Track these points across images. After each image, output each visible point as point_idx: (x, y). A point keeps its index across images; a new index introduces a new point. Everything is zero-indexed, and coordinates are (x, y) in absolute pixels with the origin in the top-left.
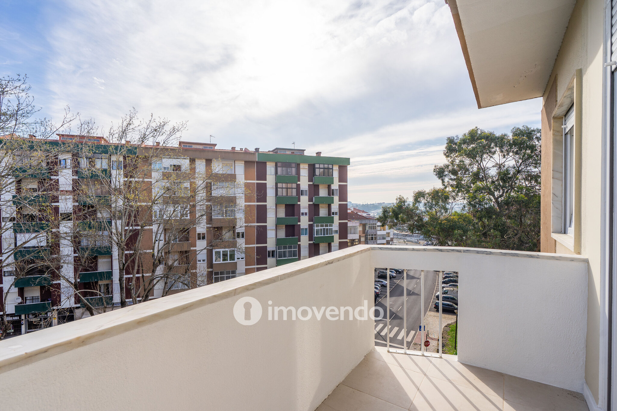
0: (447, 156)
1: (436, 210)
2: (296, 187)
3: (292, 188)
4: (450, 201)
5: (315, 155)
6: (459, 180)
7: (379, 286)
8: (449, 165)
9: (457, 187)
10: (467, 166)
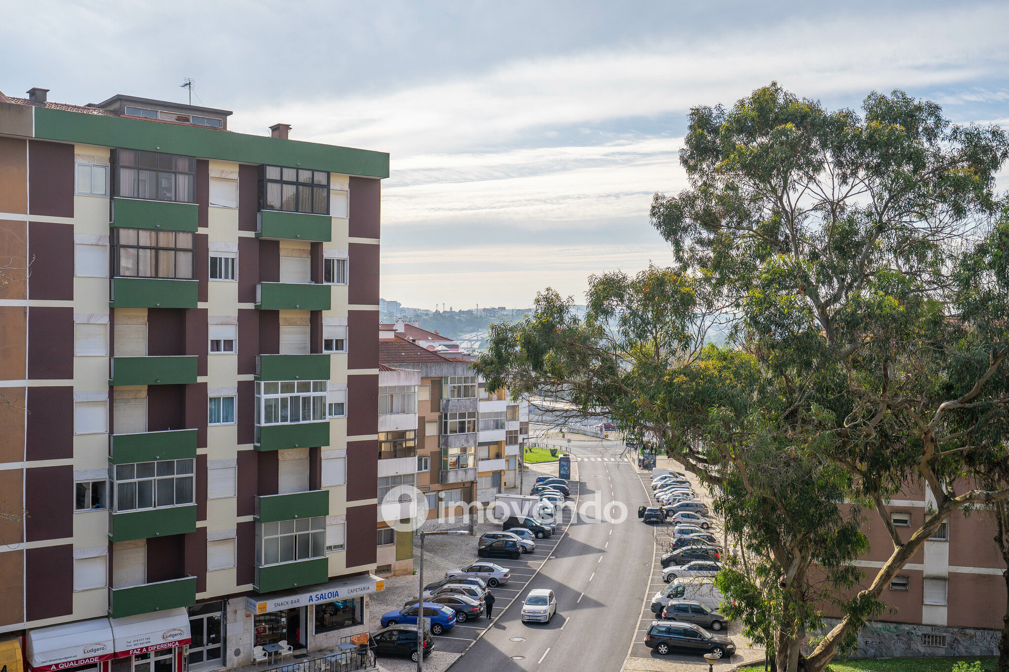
0: (691, 169)
1: (655, 338)
2: (190, 246)
3: (176, 250)
4: (697, 310)
5: (268, 134)
6: (722, 246)
7: (480, 586)
8: (695, 198)
9: (717, 266)
10: (746, 202)
